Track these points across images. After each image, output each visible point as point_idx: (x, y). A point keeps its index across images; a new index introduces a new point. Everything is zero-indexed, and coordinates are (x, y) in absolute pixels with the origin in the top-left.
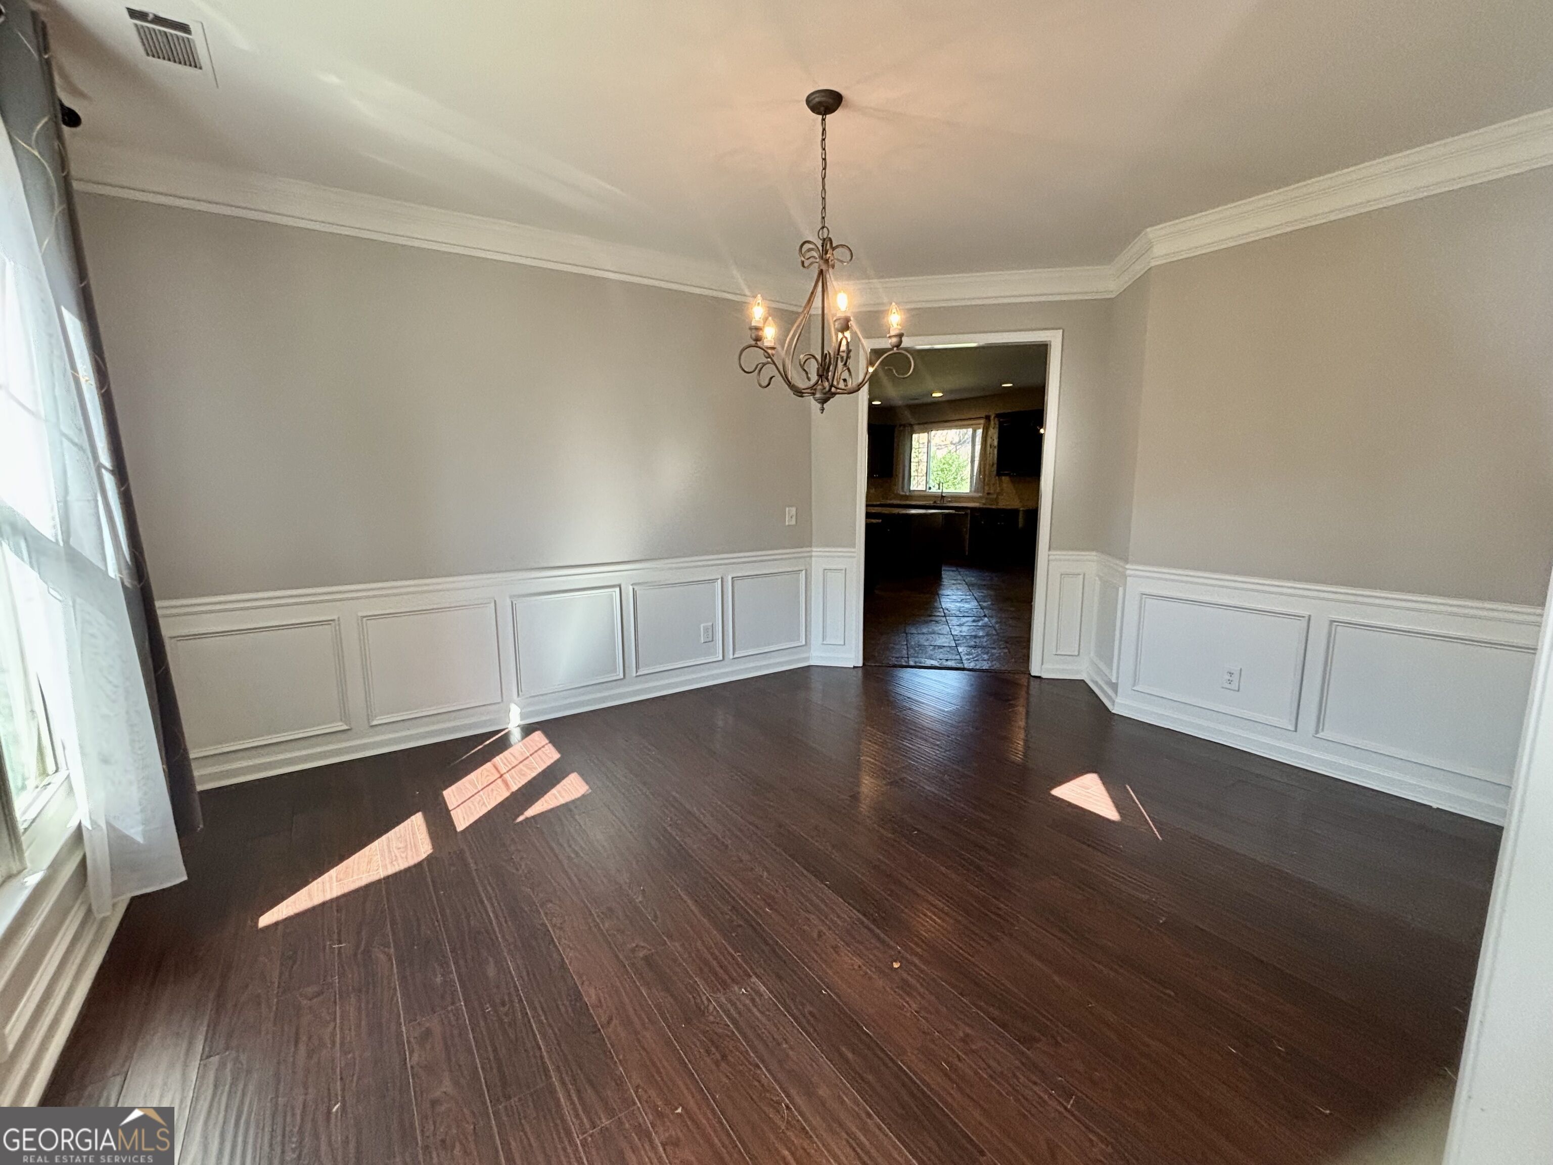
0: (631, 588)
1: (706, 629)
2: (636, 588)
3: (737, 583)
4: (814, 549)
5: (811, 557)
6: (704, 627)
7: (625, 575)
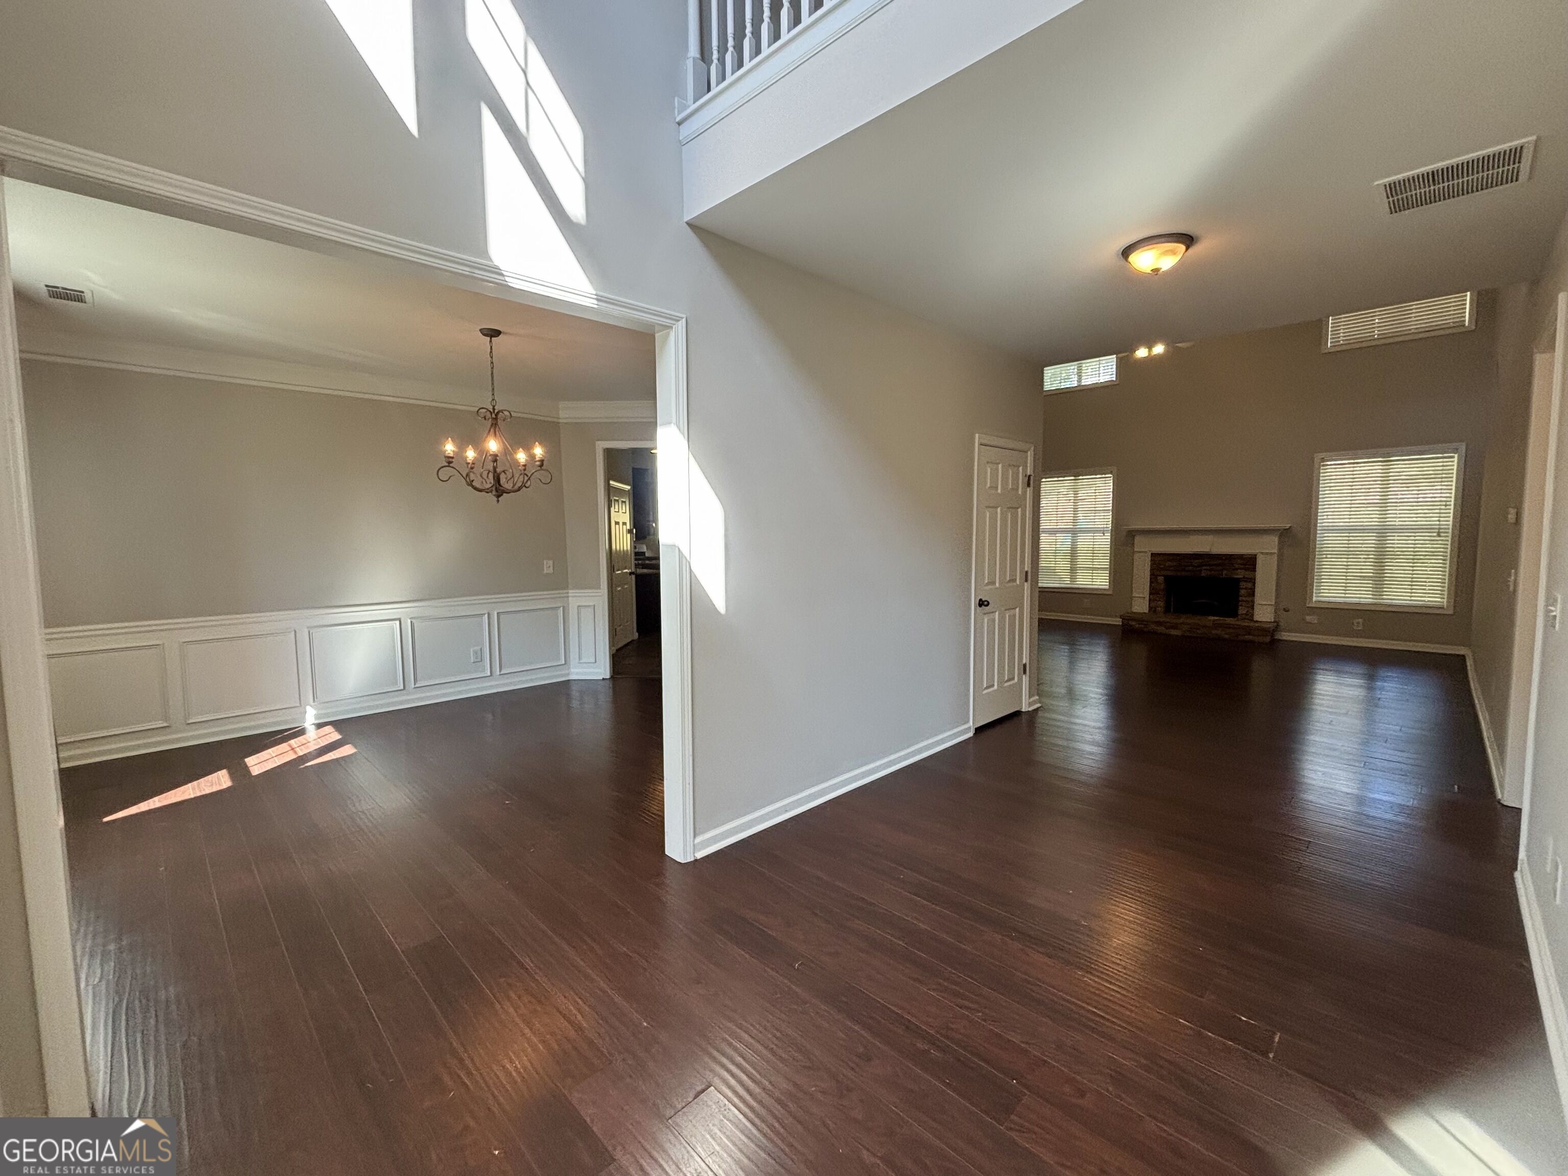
0: (409, 621)
1: (475, 653)
2: (413, 620)
3: (502, 616)
4: (570, 591)
5: (568, 597)
6: (473, 651)
7: (403, 611)
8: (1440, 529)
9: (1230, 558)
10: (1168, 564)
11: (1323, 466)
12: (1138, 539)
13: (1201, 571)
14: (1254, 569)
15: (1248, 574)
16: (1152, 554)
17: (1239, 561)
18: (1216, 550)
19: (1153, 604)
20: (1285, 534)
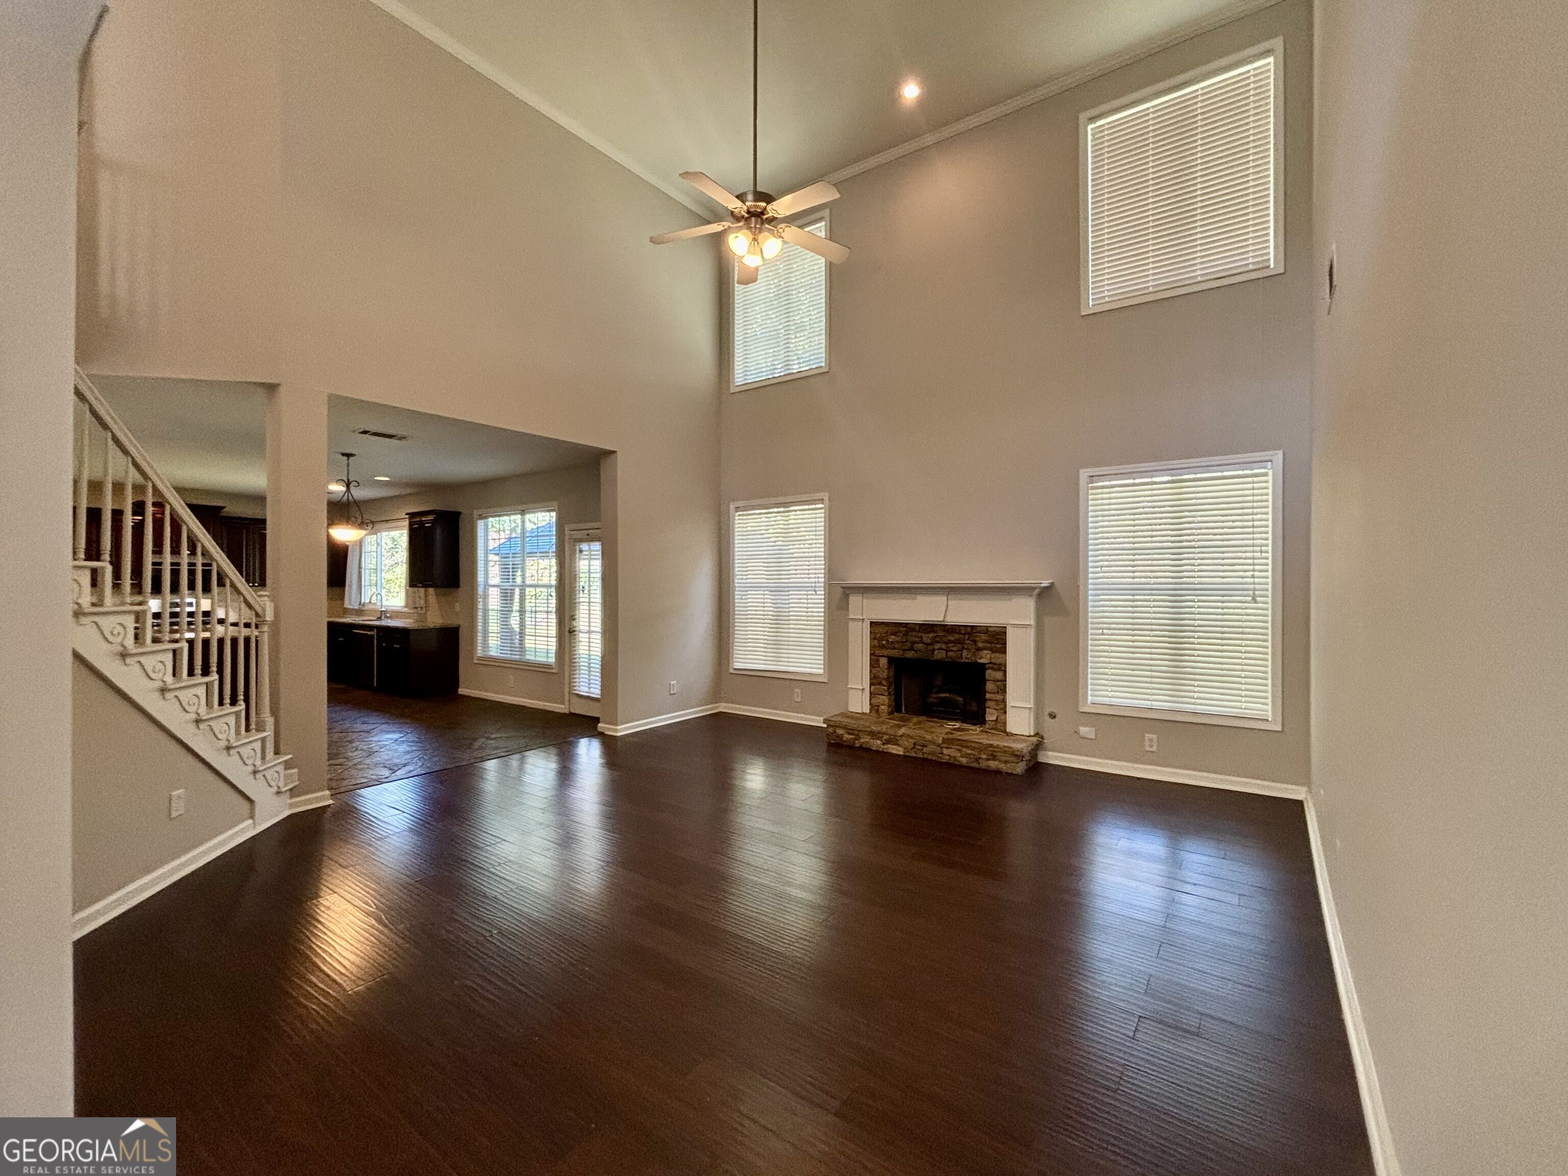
8: (1254, 590)
9: (971, 631)
10: (892, 638)
11: (1092, 488)
12: (854, 600)
13: (934, 650)
14: (1003, 651)
15: (997, 658)
16: (872, 623)
17: (984, 637)
18: (955, 618)
19: (874, 701)
20: (1045, 595)
